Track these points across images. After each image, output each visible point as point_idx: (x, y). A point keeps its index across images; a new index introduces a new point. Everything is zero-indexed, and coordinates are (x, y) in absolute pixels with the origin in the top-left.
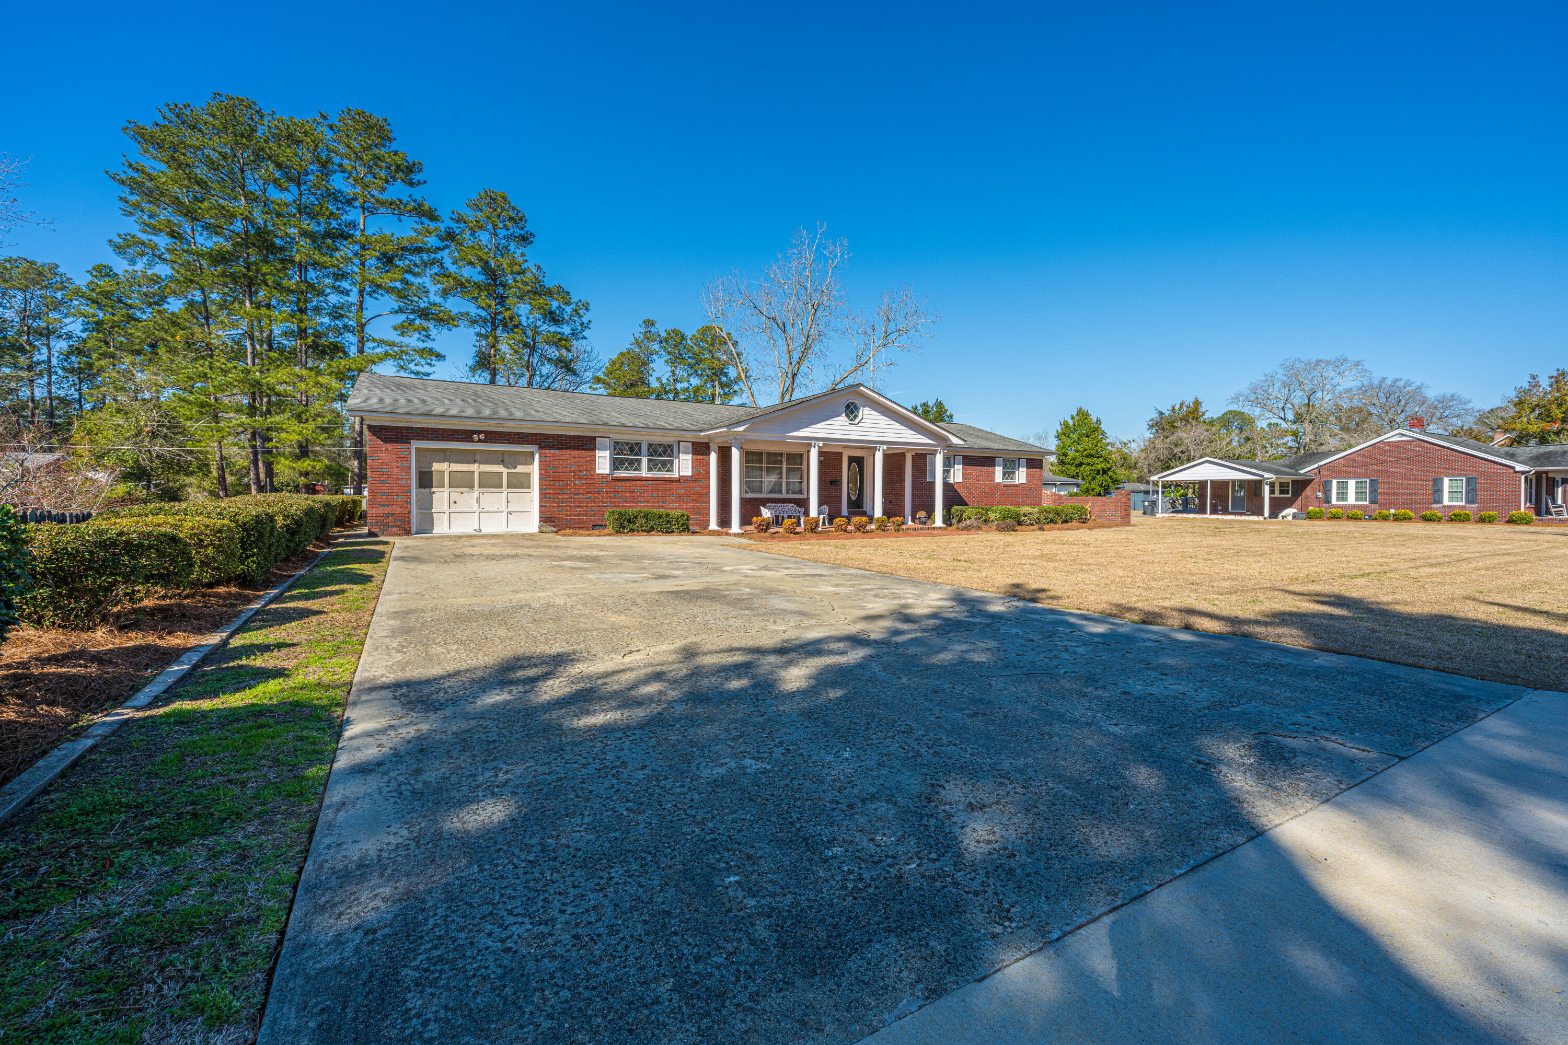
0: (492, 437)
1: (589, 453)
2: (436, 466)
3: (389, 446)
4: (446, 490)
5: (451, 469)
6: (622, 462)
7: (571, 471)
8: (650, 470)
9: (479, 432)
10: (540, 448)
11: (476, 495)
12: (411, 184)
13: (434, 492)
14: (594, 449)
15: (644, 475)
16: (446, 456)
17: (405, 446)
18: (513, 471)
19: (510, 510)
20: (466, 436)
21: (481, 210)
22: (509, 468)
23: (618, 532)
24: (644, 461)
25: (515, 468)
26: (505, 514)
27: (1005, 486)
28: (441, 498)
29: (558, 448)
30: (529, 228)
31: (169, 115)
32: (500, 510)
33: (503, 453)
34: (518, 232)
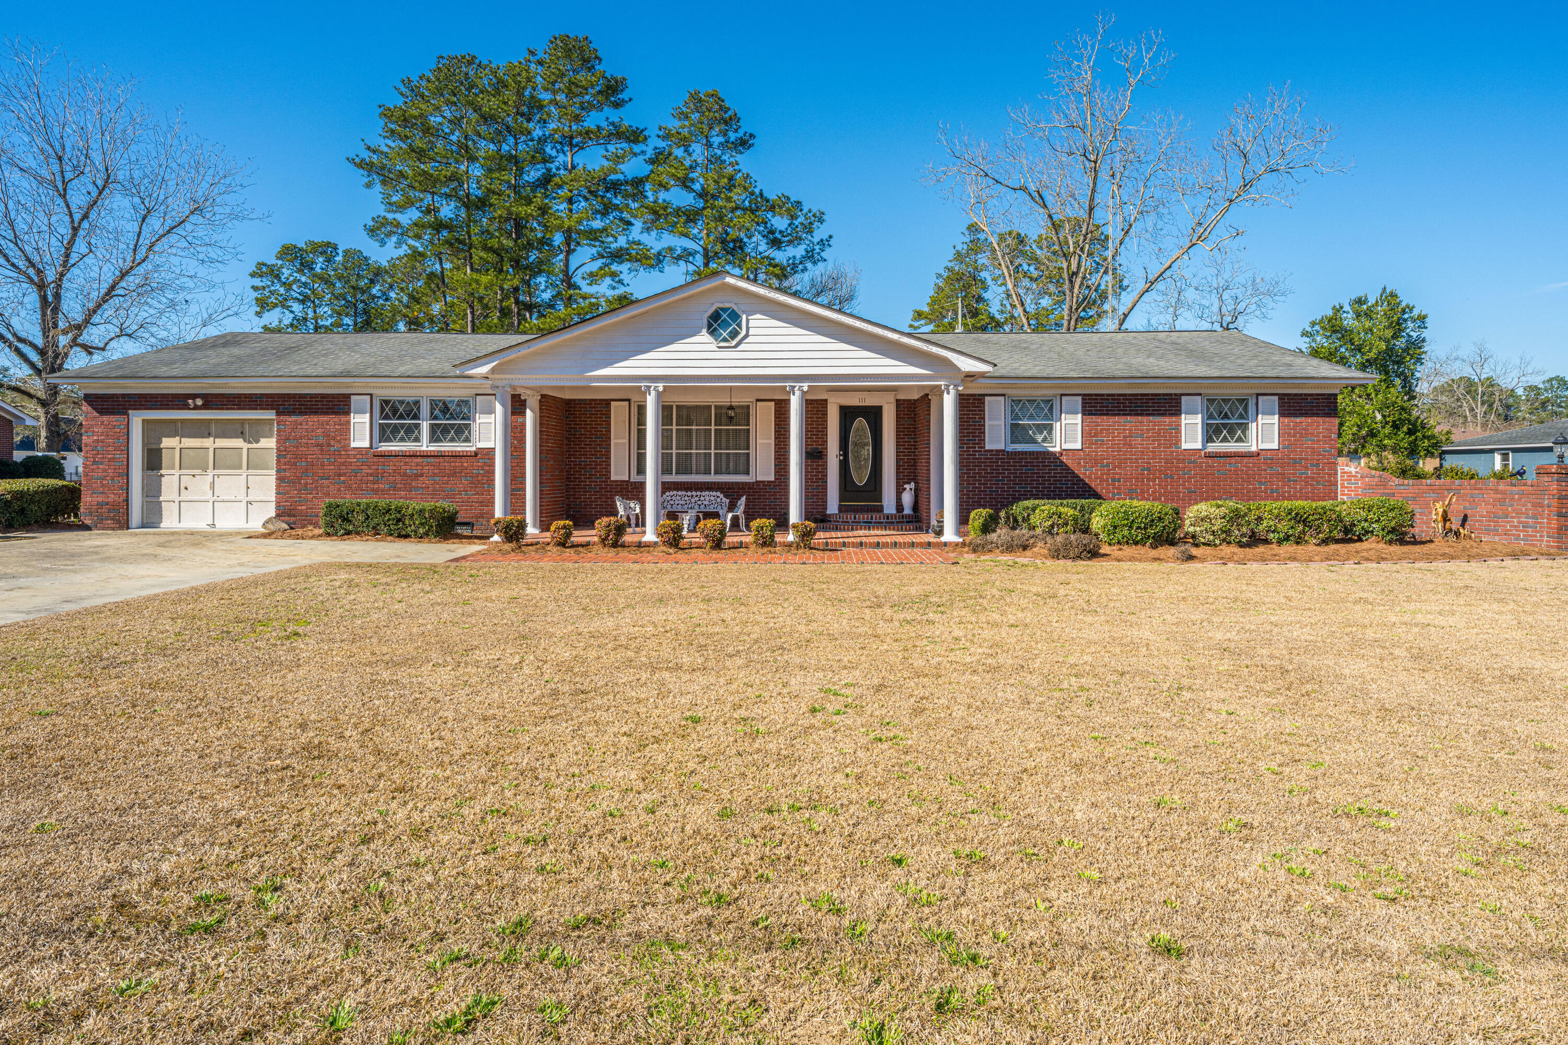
0: (212, 401)
1: (343, 418)
2: (166, 442)
3: (105, 418)
4: (176, 472)
5: (182, 445)
6: (395, 429)
7: (318, 445)
8: (434, 438)
9: (194, 396)
10: (278, 414)
11: (209, 479)
12: (617, 105)
13: (162, 475)
14: (348, 413)
15: (424, 448)
16: (175, 429)
17: (122, 418)
18: (254, 445)
19: (249, 499)
20: (178, 401)
21: (687, 117)
22: (250, 442)
23: (328, 535)
24: (425, 426)
25: (257, 441)
26: (244, 503)
27: (1210, 456)
28: (170, 480)
29: (302, 413)
30: (746, 127)
31: (404, 90)
32: (238, 498)
33: (242, 422)
34: (732, 136)
